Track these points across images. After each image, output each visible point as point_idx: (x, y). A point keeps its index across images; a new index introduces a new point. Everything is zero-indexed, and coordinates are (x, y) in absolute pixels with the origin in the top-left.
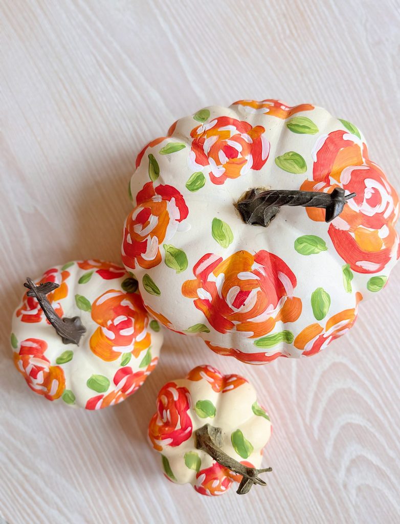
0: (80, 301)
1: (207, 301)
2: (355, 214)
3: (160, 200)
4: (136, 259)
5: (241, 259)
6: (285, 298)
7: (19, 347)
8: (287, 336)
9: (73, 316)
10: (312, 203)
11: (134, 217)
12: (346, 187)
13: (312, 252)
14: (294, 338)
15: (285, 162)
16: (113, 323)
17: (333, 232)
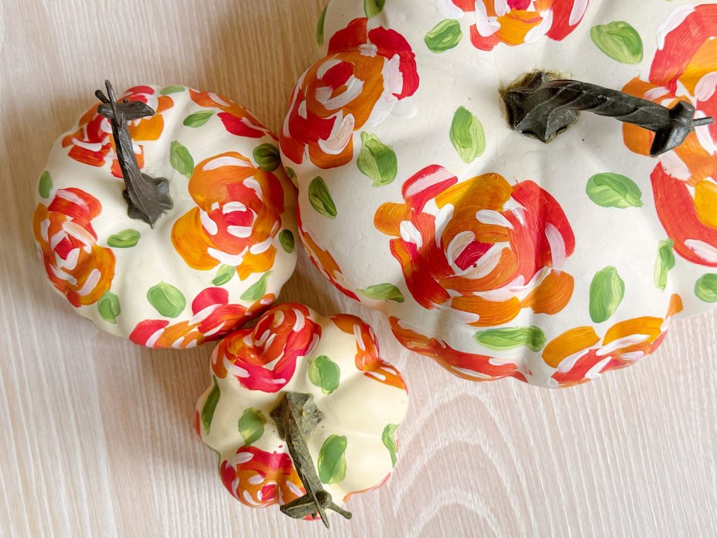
0: (178, 154)
1: (412, 246)
2: (705, 155)
3: (373, 55)
4: (307, 146)
5: (489, 188)
6: (547, 271)
7: (52, 197)
8: (535, 337)
9: (157, 176)
10: (636, 117)
11: (321, 73)
12: (701, 105)
13: (615, 204)
14: (546, 344)
15: (608, 38)
16: (221, 209)
17: (659, 177)
